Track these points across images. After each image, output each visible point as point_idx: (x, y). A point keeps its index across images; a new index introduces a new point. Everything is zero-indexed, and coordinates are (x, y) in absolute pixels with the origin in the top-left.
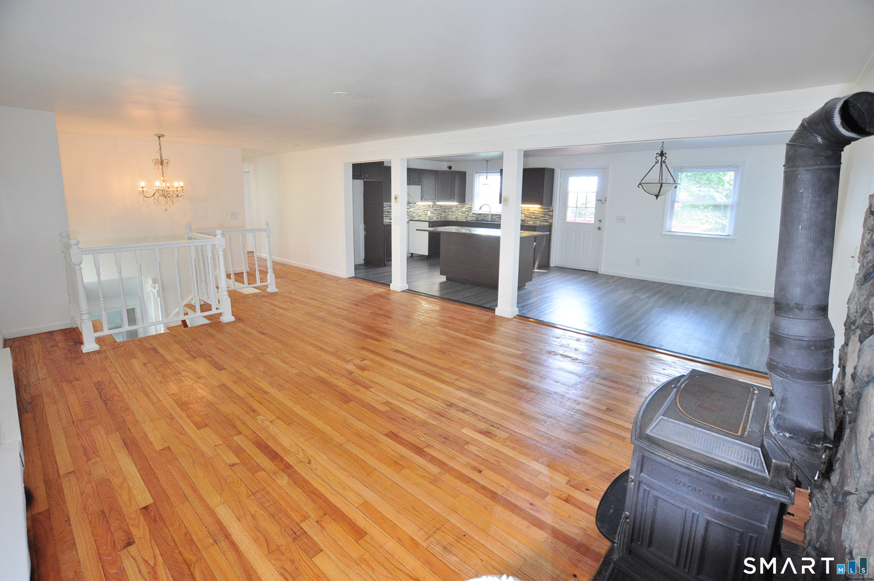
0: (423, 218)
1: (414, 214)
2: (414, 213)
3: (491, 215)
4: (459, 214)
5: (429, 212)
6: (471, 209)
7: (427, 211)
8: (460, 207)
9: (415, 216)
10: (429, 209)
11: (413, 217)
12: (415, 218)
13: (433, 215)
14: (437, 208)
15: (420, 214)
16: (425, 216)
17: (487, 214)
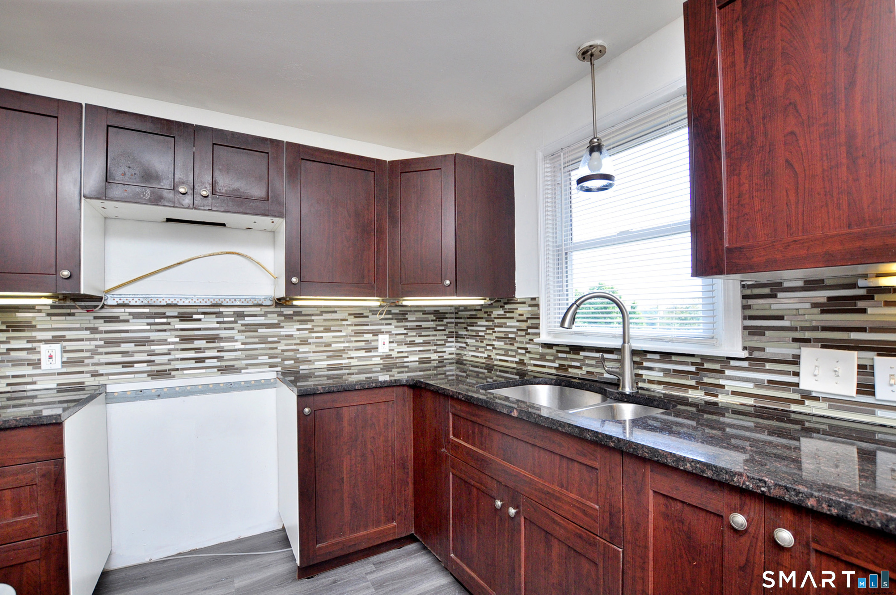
0: (354, 362)
1: (302, 349)
2: (304, 342)
3: (634, 353)
4: (497, 344)
5: (383, 339)
6: (537, 327)
7: (376, 333)
8: (499, 317)
9: (311, 357)
10: (384, 328)
11: (297, 360)
12: (309, 361)
13: (404, 348)
14: (424, 324)
15: (335, 346)
16: (362, 353)
17: (610, 351)
